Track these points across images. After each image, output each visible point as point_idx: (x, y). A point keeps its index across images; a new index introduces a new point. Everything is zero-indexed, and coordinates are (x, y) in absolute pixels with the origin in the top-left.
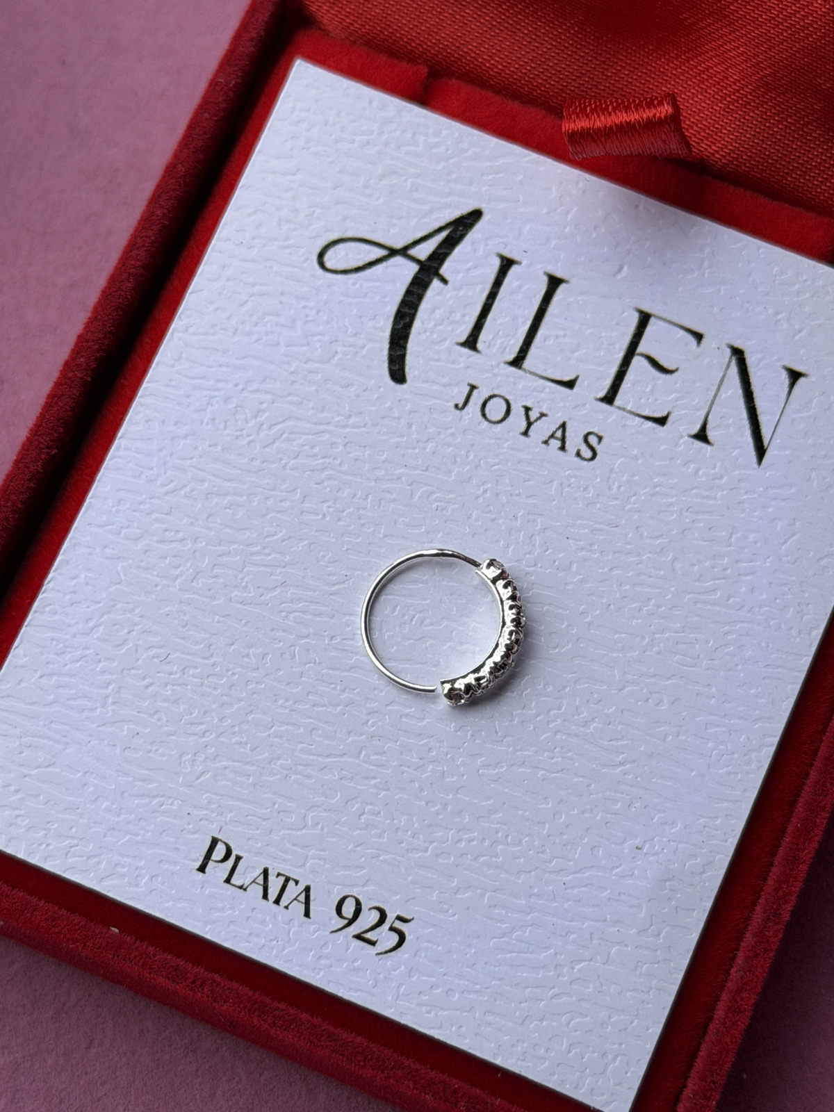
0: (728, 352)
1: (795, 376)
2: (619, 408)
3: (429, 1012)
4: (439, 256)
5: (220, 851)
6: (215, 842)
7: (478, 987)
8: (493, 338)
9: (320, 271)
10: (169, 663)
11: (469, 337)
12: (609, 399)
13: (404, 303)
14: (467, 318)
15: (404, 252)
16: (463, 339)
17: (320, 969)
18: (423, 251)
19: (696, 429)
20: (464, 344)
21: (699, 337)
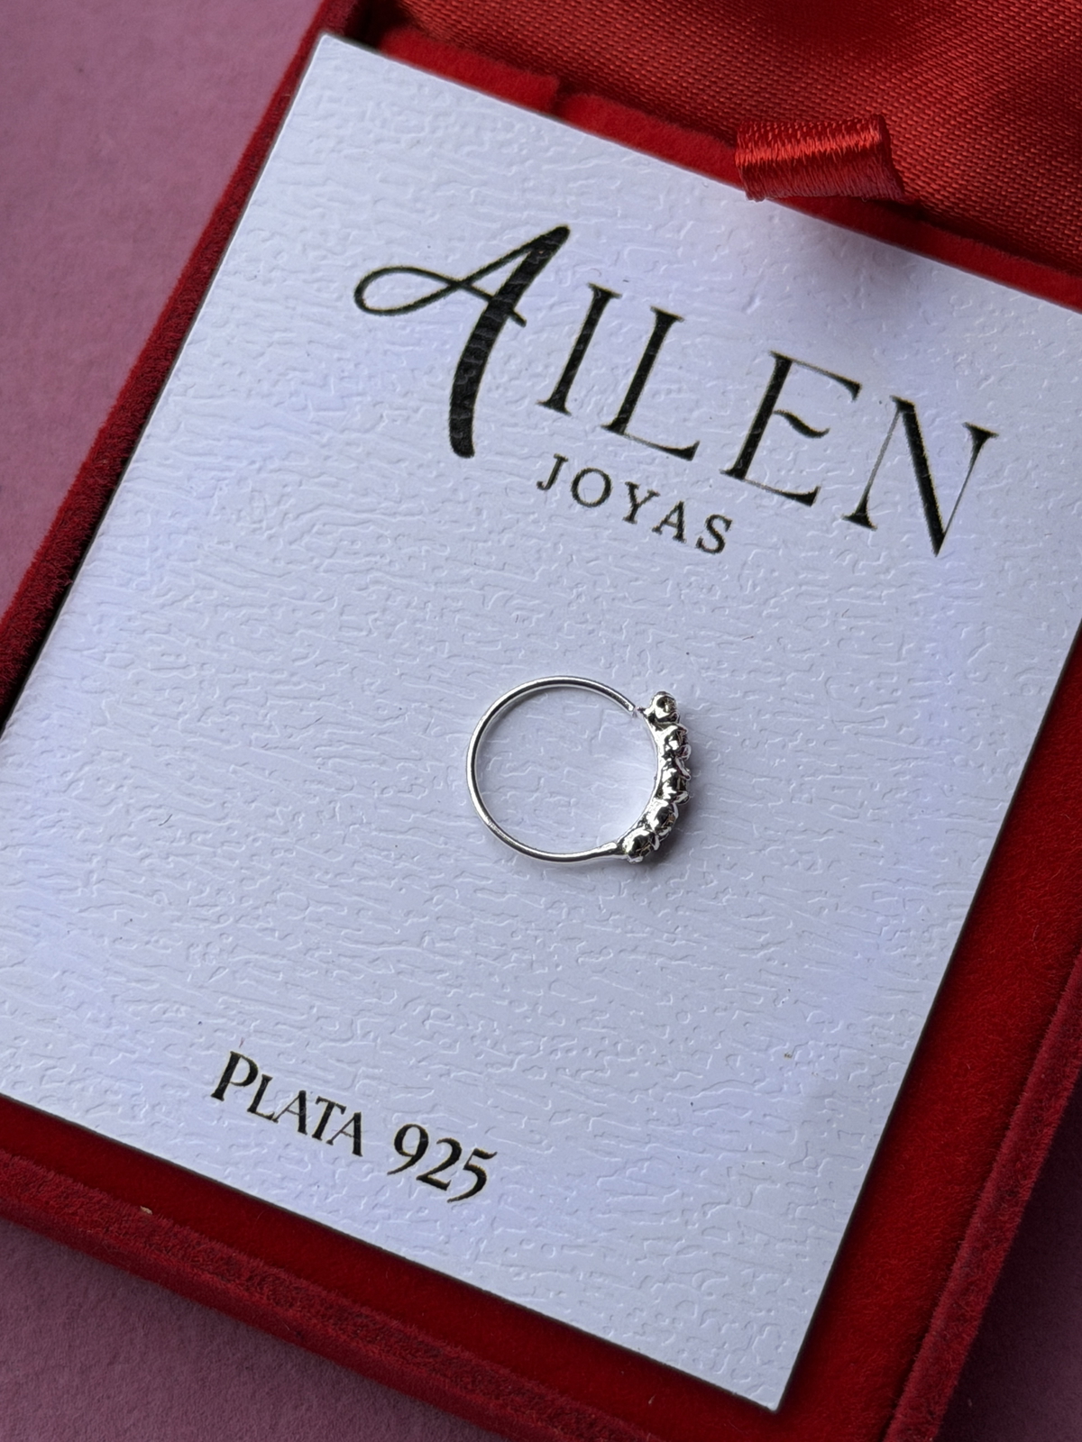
0: (893, 407)
1: (980, 436)
2: (752, 483)
3: (518, 1274)
4: (513, 289)
5: (241, 1071)
6: (235, 1059)
7: (580, 1241)
8: (586, 396)
9: (358, 311)
10: (170, 827)
11: (553, 395)
12: (739, 471)
13: (468, 351)
14: (552, 370)
15: (467, 284)
16: (547, 396)
17: (376, 1223)
18: (493, 283)
19: (853, 508)
20: (548, 404)
21: (854, 388)
